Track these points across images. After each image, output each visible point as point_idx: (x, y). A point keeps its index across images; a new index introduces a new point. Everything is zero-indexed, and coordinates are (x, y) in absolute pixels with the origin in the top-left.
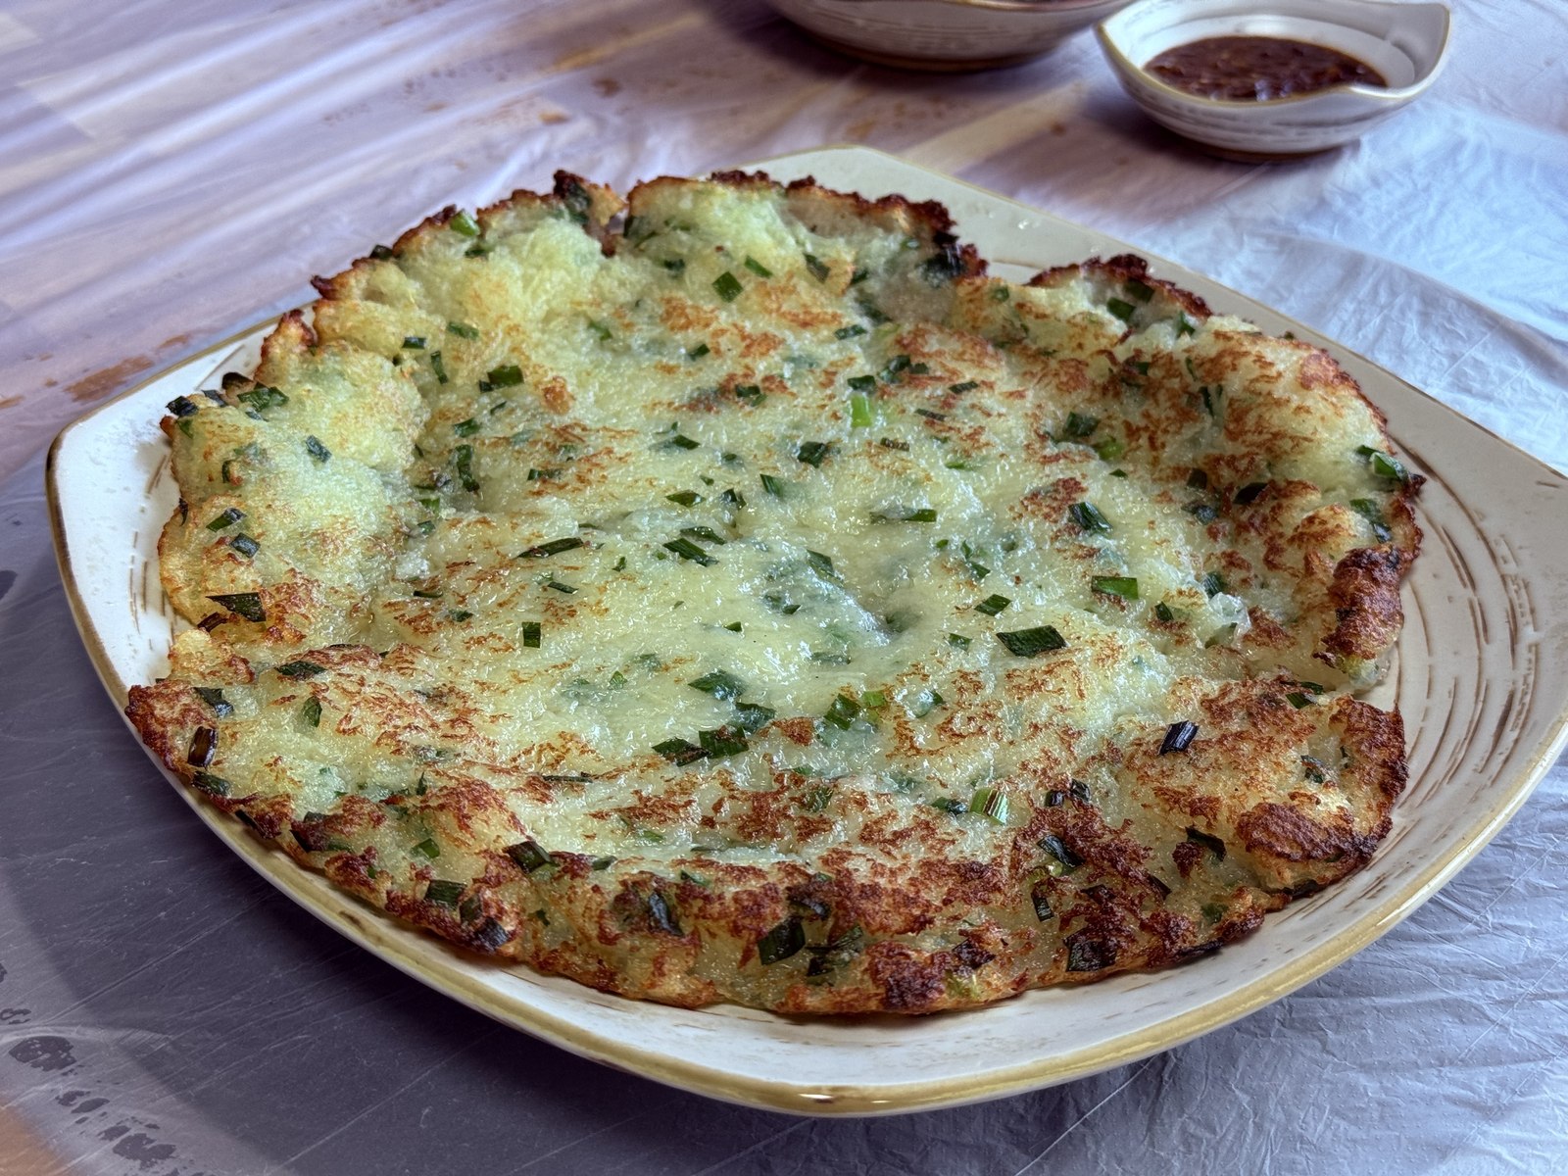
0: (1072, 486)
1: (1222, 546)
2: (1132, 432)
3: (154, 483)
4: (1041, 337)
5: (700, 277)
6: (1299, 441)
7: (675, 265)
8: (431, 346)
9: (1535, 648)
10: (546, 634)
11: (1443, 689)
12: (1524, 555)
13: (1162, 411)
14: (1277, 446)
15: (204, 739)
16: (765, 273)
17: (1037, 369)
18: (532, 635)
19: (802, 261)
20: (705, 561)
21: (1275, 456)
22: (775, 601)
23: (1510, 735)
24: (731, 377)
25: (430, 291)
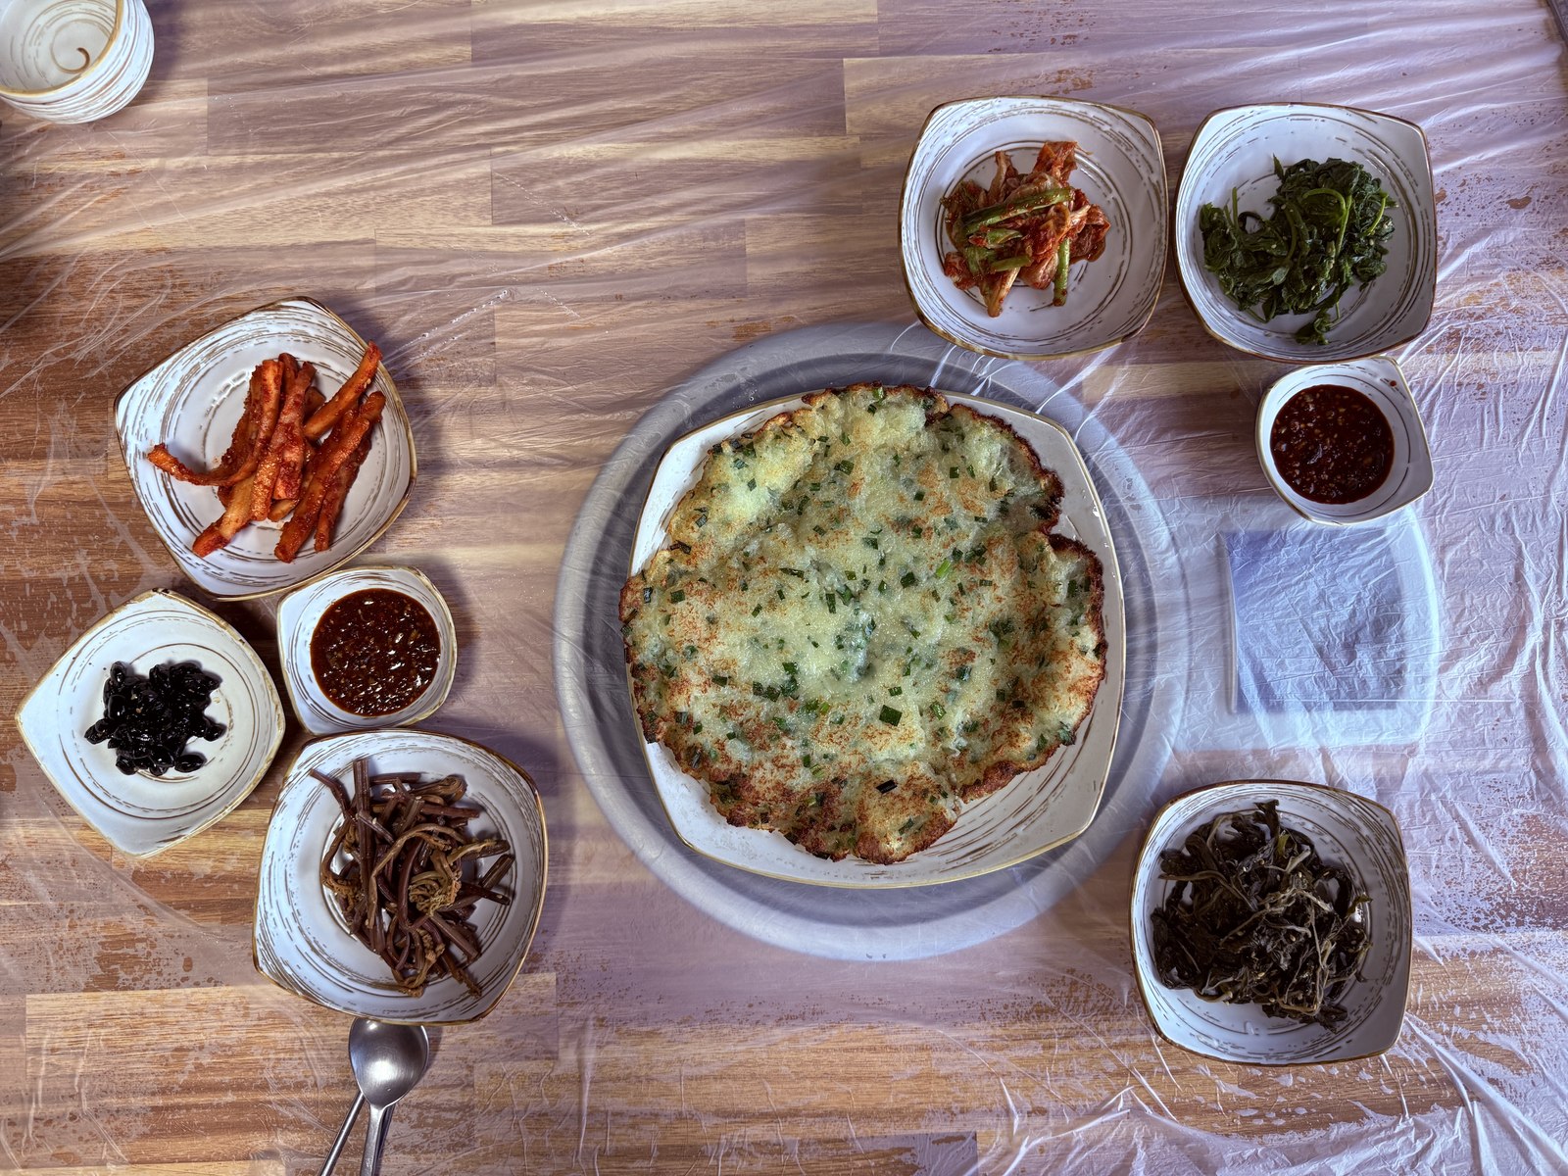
0: (971, 655)
1: (989, 715)
2: (1015, 648)
3: (695, 469)
4: (1037, 578)
5: (949, 460)
6: (1045, 706)
7: (945, 449)
8: (829, 443)
9: (1016, 835)
10: (762, 612)
11: (987, 817)
12: (1060, 799)
13: (1028, 651)
14: (1040, 700)
15: (634, 614)
16: (973, 475)
17: (1020, 589)
18: (757, 610)
19: (989, 479)
20: (832, 611)
21: (1035, 702)
22: (839, 638)
23: (968, 859)
24: (918, 519)
25: (846, 415)
